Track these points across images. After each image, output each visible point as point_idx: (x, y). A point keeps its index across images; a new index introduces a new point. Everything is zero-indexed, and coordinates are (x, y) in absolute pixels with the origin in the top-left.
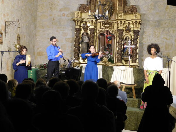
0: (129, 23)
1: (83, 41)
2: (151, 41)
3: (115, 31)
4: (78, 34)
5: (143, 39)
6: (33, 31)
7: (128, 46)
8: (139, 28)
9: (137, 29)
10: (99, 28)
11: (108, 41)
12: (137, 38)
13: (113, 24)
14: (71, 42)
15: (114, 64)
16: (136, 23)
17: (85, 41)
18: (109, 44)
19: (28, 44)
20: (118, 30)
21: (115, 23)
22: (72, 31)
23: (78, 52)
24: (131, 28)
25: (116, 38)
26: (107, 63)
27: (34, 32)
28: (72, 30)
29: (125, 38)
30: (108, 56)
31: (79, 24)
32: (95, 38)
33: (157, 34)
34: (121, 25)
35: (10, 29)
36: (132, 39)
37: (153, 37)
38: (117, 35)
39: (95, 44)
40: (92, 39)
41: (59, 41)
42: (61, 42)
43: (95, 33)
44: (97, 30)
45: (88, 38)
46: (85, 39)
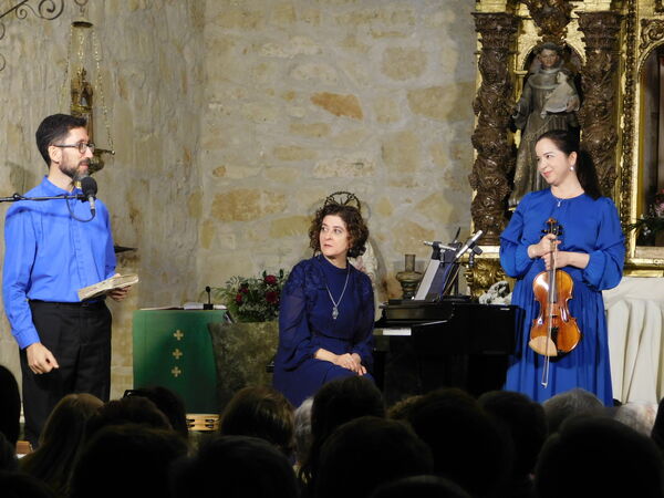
1: (533, 104)
4: (496, 56)
6: (181, 50)
10: (651, 9)
14: (451, 118)
17: (547, 109)
19: (146, 138)
22: (453, 38)
23: (505, 188)
27: (187, 50)
28: (453, 30)
32: (623, 80)
35: (22, 40)
39: (622, 126)
40: (597, 87)
41: (364, 113)
42: (379, 119)
43: (624, 47)
44: (634, 24)
45: (568, 81)
46: (551, 91)
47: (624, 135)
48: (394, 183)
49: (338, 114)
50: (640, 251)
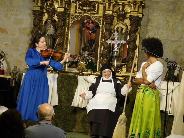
0: (124, 5)
1: (45, 33)
2: (161, 36)
3: (101, 17)
4: (37, 21)
5: (147, 32)
7: (113, 42)
8: (140, 13)
9: (136, 15)
10: (74, 12)
11: (91, 34)
12: (137, 30)
13: (97, 5)
14: (28, 35)
15: (96, 73)
16: (135, 5)
17: (47, 34)
18: (91, 40)
20: (105, 16)
21: (101, 3)
22: (30, 16)
24: (127, 13)
25: (101, 30)
26: (85, 71)
28: (30, 14)
29: (115, 28)
30: (87, 59)
31: (39, 4)
32: (67, 28)
33: (171, 24)
34: (109, 8)
36: (128, 32)
37: (163, 29)
38: (103, 24)
39: (66, 39)
40: (60, 29)
41: (8, 33)
42: (12, 34)
43: (67, 21)
44: (70, 15)
45: (53, 27)
46: (49, 30)
47: (66, 41)
48: (14, 49)
49: (2, 33)
50: (68, 69)
